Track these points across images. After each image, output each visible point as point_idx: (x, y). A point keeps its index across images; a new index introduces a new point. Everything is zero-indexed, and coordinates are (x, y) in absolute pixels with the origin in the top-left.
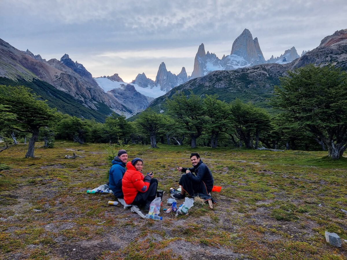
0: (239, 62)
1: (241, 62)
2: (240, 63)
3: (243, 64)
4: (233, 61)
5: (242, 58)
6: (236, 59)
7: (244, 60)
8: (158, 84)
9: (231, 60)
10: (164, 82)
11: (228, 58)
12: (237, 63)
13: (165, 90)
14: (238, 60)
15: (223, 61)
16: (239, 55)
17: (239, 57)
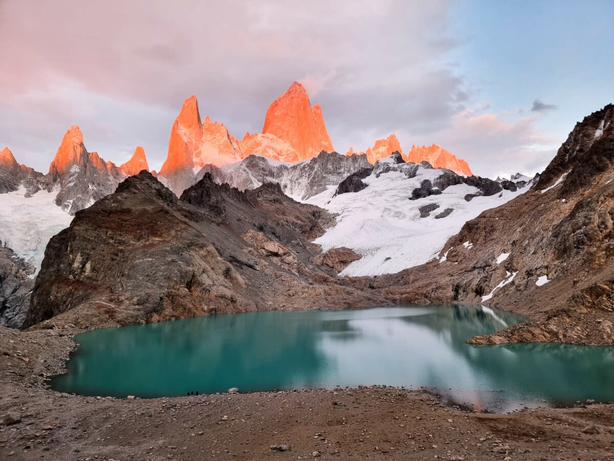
0: (281, 151)
1: (284, 153)
2: (282, 156)
3: (291, 158)
4: (268, 149)
5: (288, 144)
6: (274, 145)
7: (292, 150)
8: (56, 186)
9: (263, 145)
10: (70, 182)
11: (255, 139)
12: (276, 154)
13: (66, 206)
14: (278, 149)
15: (243, 145)
16: (280, 137)
17: (280, 140)
